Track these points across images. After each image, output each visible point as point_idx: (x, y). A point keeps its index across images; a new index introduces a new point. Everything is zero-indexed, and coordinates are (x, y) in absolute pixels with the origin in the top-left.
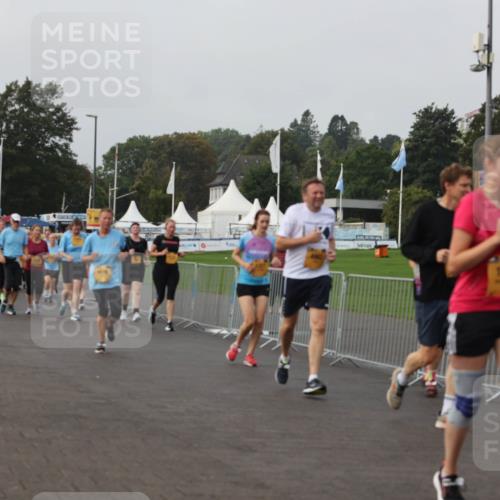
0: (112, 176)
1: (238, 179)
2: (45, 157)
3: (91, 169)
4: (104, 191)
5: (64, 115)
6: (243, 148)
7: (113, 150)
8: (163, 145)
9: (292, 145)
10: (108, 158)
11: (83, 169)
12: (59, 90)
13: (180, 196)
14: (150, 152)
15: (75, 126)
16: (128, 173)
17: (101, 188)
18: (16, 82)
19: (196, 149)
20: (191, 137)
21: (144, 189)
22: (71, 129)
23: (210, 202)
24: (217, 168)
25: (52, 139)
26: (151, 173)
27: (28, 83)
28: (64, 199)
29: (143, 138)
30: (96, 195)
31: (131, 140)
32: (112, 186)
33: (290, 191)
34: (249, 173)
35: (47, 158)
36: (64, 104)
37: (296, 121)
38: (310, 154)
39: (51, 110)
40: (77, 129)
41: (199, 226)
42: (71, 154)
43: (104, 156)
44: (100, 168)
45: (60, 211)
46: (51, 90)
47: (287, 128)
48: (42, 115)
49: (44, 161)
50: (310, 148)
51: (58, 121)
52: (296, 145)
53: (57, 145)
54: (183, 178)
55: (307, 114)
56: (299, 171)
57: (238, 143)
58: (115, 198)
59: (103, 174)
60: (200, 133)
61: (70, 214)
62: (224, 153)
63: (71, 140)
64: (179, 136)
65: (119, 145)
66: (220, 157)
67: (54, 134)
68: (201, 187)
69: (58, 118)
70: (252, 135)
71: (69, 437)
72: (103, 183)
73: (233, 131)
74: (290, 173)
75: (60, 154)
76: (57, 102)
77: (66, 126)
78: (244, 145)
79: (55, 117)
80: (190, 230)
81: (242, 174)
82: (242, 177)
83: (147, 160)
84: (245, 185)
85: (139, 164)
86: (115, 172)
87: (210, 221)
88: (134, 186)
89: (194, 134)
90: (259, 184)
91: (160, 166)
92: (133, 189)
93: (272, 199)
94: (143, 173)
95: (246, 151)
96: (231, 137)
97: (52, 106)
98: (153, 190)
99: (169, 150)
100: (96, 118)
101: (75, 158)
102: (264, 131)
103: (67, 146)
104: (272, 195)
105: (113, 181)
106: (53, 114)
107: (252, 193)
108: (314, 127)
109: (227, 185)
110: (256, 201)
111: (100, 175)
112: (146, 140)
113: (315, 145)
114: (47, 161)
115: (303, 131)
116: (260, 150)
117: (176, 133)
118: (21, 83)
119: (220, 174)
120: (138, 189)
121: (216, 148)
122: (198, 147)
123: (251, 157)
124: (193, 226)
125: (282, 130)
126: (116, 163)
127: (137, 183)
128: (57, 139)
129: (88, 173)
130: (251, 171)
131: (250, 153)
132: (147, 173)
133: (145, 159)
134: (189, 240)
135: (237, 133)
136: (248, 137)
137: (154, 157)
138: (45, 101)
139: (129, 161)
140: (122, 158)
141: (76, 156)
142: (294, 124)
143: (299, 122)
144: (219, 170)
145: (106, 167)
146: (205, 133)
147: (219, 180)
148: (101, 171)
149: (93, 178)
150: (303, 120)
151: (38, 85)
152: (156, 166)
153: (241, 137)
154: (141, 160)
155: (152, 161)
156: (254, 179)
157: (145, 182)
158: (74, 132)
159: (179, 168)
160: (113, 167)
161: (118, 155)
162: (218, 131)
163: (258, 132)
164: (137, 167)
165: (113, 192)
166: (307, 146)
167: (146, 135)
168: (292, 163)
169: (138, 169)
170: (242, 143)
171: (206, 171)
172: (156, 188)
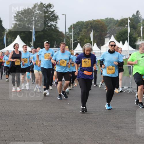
0: (71, 35)
1: (115, 35)
2: (48, 29)
3: (64, 33)
4: (69, 40)
5: (54, 14)
6: (116, 24)
7: (71, 26)
8: (89, 24)
9: (133, 23)
10: (70, 29)
11: (61, 33)
12: (52, 6)
13: (95, 41)
14: (84, 27)
15: (58, 18)
16: (77, 34)
17: (68, 39)
18: (37, 3)
19: (100, 25)
20: (98, 21)
21: (82, 39)
22: (57, 19)
23: (105, 43)
24: (107, 31)
25: (50, 23)
26: (85, 34)
27: (42, 3)
28: (55, 43)
29: (82, 22)
30: (66, 41)
31: (77, 23)
32: (72, 38)
33: (132, 39)
34: (118, 33)
35: (49, 29)
36: (54, 11)
37: (134, 14)
38: (139, 26)
39: (50, 13)
40: (59, 19)
41: (101, 51)
42: (57, 28)
43: (69, 28)
44: (67, 32)
45: (54, 47)
46: (49, 6)
47: (131, 17)
48: (47, 14)
49: (48, 30)
50: (139, 24)
51: (52, 17)
52: (134, 23)
53: (52, 25)
54: (96, 35)
55: (138, 12)
56: (135, 31)
57: (114, 23)
58: (73, 43)
59: (68, 35)
60: (101, 19)
61: (57, 48)
62: (110, 26)
63: (57, 23)
64: (94, 21)
65: (74, 24)
66: (108, 28)
67: (51, 21)
68: (102, 38)
69: (52, 15)
70: (119, 20)
71: (59, 125)
72: (68, 38)
73: (112, 18)
74: (132, 32)
75: (53, 28)
76: (52, 10)
77: (55, 18)
78: (116, 23)
79: (51, 15)
80: (98, 53)
81: (116, 33)
82: (116, 34)
83: (83, 29)
84: (117, 37)
85: (80, 31)
86: (72, 34)
87: (105, 50)
88: (79, 38)
89: (99, 20)
90: (122, 36)
91: (88, 31)
92: (79, 39)
93: (126, 41)
94: (82, 34)
95: (117, 25)
96: (112, 20)
97: (50, 11)
98: (85, 40)
99: (90, 26)
100: (65, 15)
101: (58, 29)
102: (123, 18)
103: (55, 25)
104: (126, 40)
105: (72, 37)
106: (51, 14)
107: (119, 39)
108: (140, 16)
109: (111, 37)
110: (121, 42)
111: (67, 35)
112: (82, 23)
113: (141, 22)
114: (49, 31)
115: (137, 18)
116: (122, 25)
117: (93, 20)
118: (39, 4)
119: (108, 33)
120: (80, 39)
121: (107, 24)
122: (100, 24)
123: (119, 27)
124: (100, 51)
125: (129, 18)
126: (73, 30)
127: (80, 37)
128: (52, 23)
129: (63, 34)
130: (119, 32)
131: (118, 26)
132: (83, 34)
133: (82, 29)
134: (98, 56)
135: (114, 19)
136: (118, 20)
137: (86, 28)
138: (48, 10)
139: (77, 30)
140: (75, 29)
141: (59, 28)
142: (133, 16)
143: (135, 15)
144: (108, 32)
145: (69, 32)
146: (103, 20)
147: (108, 35)
148: (68, 33)
149: (65, 36)
150: (137, 14)
151: (45, 4)
152: (87, 31)
153: (115, 20)
154: (81, 29)
155: (85, 29)
156: (120, 35)
157: (83, 37)
158: (58, 20)
159: (94, 32)
160: (72, 32)
161: (73, 28)
162: (107, 19)
163: (121, 19)
164: (80, 32)
165: (72, 40)
166: (138, 23)
167: (83, 21)
168: (133, 29)
169: (80, 33)
170: (115, 23)
171: (104, 32)
172: (87, 39)
